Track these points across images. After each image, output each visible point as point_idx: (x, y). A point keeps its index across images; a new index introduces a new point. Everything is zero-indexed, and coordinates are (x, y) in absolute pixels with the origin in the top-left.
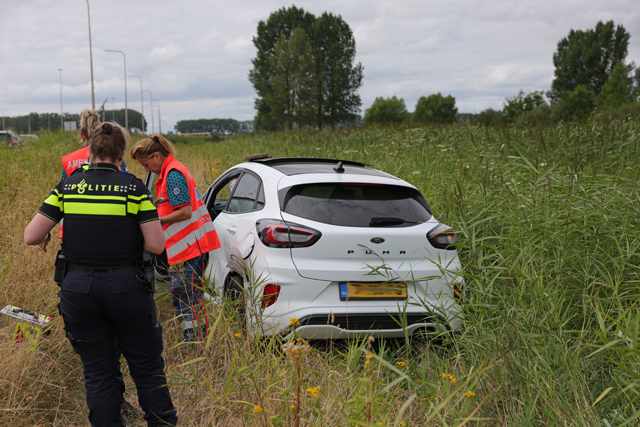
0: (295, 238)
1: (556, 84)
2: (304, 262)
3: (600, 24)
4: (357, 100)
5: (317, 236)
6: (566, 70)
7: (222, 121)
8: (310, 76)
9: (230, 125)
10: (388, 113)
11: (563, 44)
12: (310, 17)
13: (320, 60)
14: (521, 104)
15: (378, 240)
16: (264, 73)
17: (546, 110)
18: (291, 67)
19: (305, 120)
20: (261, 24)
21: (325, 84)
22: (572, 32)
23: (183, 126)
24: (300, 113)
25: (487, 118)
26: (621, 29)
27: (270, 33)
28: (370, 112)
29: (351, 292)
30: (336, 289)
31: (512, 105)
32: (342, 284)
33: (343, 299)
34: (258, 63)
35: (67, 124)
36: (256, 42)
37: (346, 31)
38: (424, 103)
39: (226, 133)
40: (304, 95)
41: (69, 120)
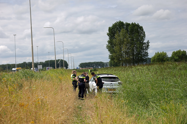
5: (104, 83)
9: (101, 64)
16: (111, 46)
18: (122, 43)
19: (128, 62)
23: (82, 65)
24: (126, 59)
27: (113, 31)
33: (107, 91)
34: (109, 42)
35: (39, 66)
36: (108, 35)
37: (141, 28)
38: (175, 54)
39: (99, 67)
40: (127, 53)
41: (39, 65)
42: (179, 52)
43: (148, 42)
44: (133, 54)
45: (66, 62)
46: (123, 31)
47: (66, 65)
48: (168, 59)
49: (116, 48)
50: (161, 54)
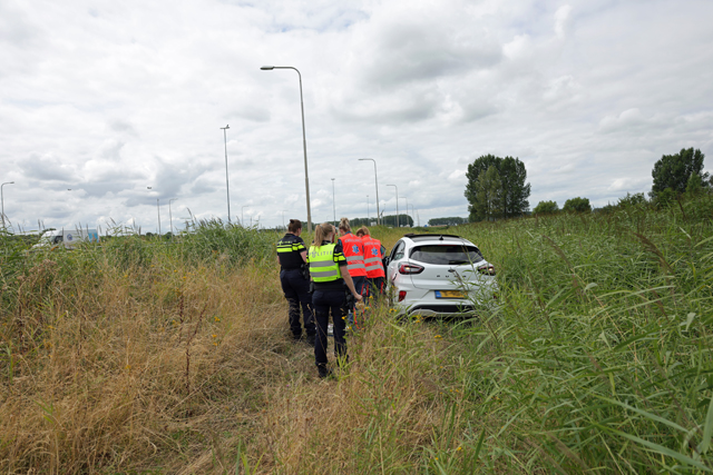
0: (413, 270)
1: (654, 188)
2: (417, 281)
3: (683, 150)
4: (527, 203)
5: (423, 269)
6: (661, 179)
7: (453, 219)
8: (499, 192)
9: (458, 221)
10: (547, 209)
11: (658, 165)
12: (499, 159)
13: (505, 182)
14: (629, 201)
15: (451, 271)
16: (472, 192)
17: (647, 204)
18: (488, 187)
19: (497, 216)
20: (470, 166)
21: (508, 196)
22: (664, 157)
23: (433, 222)
24: (494, 212)
25: (608, 210)
26: (698, 152)
27: (475, 170)
28: (536, 209)
29: (443, 295)
30: (433, 294)
31: (623, 202)
32: (436, 291)
33: (437, 298)
34: (468, 187)
36: (468, 176)
38: (569, 203)
40: (496, 203)
42: (578, 200)
43: (529, 185)
44: (505, 204)
45: (410, 218)
46: (491, 169)
47: (411, 222)
48: (558, 212)
49: (479, 195)
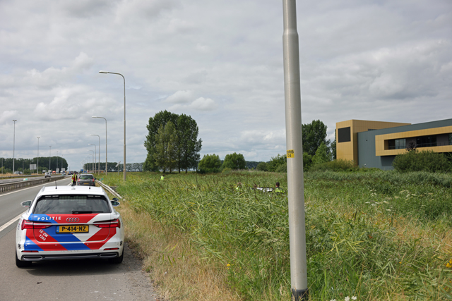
3: (314, 122)
4: (198, 156)
10: (211, 162)
14: (279, 160)
20: (151, 119)
26: (323, 124)
27: (155, 124)
31: (274, 161)
34: (149, 138)
35: (31, 166)
36: (148, 128)
37: (194, 123)
38: (229, 157)
39: (113, 170)
40: (171, 154)
41: (32, 163)
42: (235, 155)
43: (200, 141)
45: (64, 161)
46: (169, 124)
49: (158, 147)
50: (212, 157)
